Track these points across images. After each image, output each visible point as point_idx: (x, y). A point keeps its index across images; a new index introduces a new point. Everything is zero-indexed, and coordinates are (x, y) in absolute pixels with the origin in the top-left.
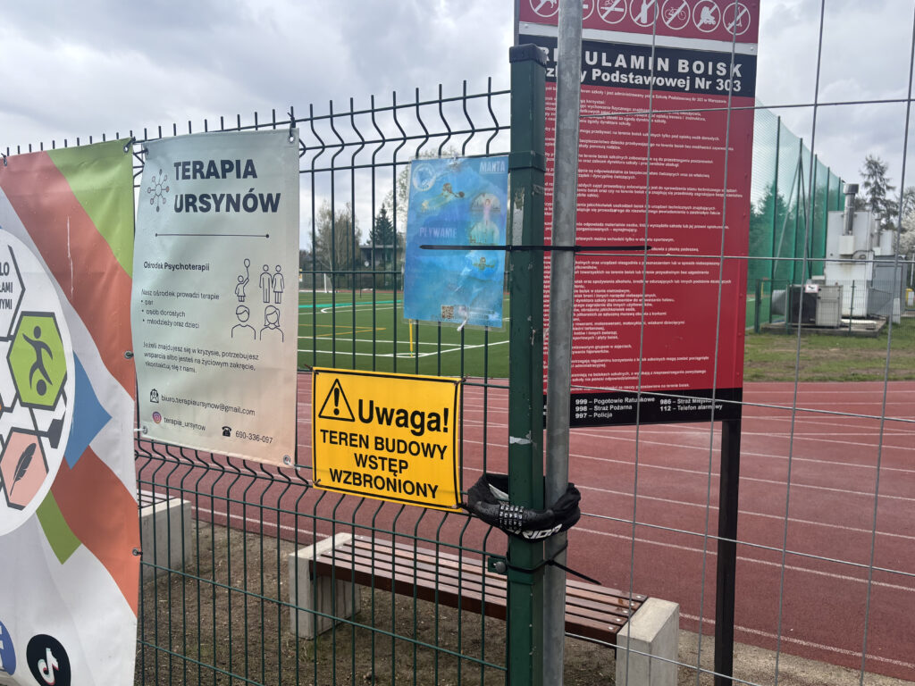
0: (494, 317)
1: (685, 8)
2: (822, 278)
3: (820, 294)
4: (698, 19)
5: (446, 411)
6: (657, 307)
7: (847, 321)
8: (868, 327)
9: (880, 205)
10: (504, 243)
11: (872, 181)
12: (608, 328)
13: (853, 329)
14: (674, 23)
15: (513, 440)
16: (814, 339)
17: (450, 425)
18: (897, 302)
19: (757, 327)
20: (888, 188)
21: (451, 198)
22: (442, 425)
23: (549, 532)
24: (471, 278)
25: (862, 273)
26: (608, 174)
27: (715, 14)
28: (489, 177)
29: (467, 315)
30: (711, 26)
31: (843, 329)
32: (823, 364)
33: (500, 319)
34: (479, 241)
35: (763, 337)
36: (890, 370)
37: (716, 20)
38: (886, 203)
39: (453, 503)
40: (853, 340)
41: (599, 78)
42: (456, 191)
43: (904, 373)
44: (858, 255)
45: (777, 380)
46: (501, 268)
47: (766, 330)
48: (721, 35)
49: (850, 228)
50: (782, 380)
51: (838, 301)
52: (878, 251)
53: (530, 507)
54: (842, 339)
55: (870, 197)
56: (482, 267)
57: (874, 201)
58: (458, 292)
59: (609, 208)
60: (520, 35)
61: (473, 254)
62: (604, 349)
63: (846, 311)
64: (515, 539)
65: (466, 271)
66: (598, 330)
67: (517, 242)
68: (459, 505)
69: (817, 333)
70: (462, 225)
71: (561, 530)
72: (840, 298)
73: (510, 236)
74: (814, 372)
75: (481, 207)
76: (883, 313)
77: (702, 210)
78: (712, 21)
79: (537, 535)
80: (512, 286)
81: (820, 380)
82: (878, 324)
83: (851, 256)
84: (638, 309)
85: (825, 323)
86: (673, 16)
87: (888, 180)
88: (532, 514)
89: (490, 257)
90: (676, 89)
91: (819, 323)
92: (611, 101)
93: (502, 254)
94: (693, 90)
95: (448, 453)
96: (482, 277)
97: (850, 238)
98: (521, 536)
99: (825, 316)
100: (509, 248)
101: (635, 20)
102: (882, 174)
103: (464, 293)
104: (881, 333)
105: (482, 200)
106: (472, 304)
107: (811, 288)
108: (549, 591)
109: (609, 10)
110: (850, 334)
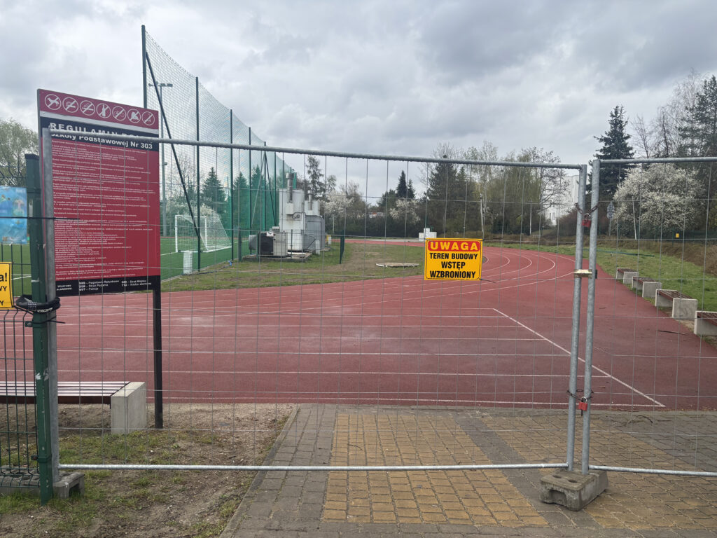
0: (24, 241)
1: (124, 112)
2: (277, 228)
3: (275, 237)
4: (130, 117)
5: (6, 274)
6: (118, 240)
7: (289, 253)
8: (300, 256)
9: (316, 185)
10: (26, 216)
11: (312, 170)
12: (94, 250)
13: (293, 258)
14: (119, 117)
15: (32, 281)
16: (272, 264)
17: (8, 279)
18: (318, 242)
19: (240, 257)
20: (320, 175)
21: (5, 200)
22: (5, 279)
23: (47, 310)
24: (14, 227)
25: (299, 225)
26: (90, 181)
27: (138, 115)
28: (20, 194)
29: (13, 240)
30: (136, 121)
31: (288, 258)
32: (272, 277)
33: (26, 241)
34: (17, 215)
35: (243, 263)
36: (305, 279)
37: (139, 118)
38: (320, 184)
39: (10, 306)
40: (292, 264)
41: (83, 139)
42: (7, 197)
43: (311, 280)
44: (295, 215)
45: (244, 287)
46: (26, 224)
47: (246, 259)
48: (141, 124)
49: (291, 199)
50: (247, 287)
51: (285, 242)
52: (310, 213)
53: (40, 301)
54: (287, 264)
55: (311, 179)
56: (18, 223)
57: (313, 182)
58: (10, 232)
59: (90, 196)
60: (41, 117)
61: (14, 219)
62: (93, 259)
63: (289, 248)
64: (35, 313)
65: (12, 225)
66: (89, 251)
67: (31, 216)
68: (13, 307)
69: (275, 260)
70: (10, 209)
71: (53, 310)
72: (286, 240)
73: (28, 214)
74: (266, 282)
75: (17, 204)
76: (311, 248)
77: (138, 199)
78: (137, 118)
79: (43, 311)
80: (30, 231)
81: (268, 286)
82: (307, 255)
83: (293, 215)
84: (108, 241)
85: (279, 254)
86: (118, 115)
87: (320, 170)
88: (40, 304)
89: (21, 220)
90: (122, 146)
91: (275, 255)
92: (89, 149)
93: (26, 220)
94: (130, 147)
95: (8, 289)
96: (19, 227)
97: (291, 205)
98: (36, 312)
99: (278, 250)
100: (28, 218)
101: (100, 115)
102: (317, 166)
103: (11, 232)
104: (309, 259)
105: (17, 201)
106: (15, 236)
107: (270, 234)
108: (50, 332)
109: (86, 109)
110: (291, 261)
